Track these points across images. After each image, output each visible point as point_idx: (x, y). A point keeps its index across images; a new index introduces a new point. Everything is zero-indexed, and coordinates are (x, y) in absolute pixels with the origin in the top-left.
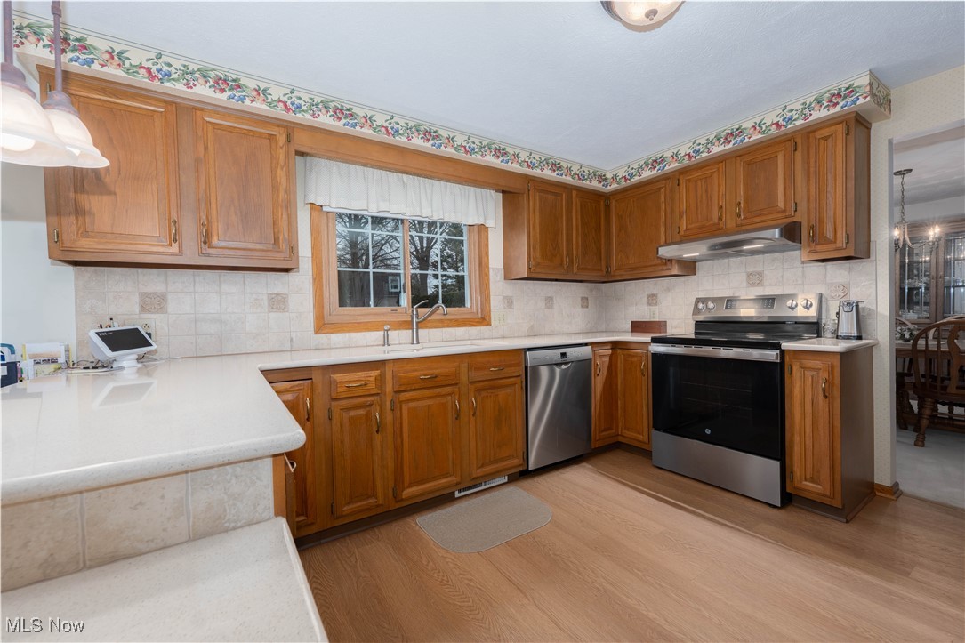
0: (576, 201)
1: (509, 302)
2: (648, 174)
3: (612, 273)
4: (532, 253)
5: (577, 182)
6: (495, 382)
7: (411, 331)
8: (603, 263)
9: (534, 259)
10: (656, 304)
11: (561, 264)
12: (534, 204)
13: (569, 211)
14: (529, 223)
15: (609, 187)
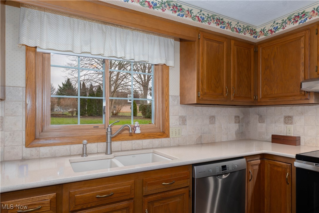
0: (233, 48)
1: (183, 120)
2: (290, 26)
3: (259, 100)
4: (200, 85)
5: (235, 34)
6: (167, 193)
7: (105, 143)
8: (252, 92)
9: (202, 90)
10: (291, 123)
11: (222, 94)
12: (203, 49)
13: (228, 55)
14: (198, 63)
15: (258, 38)
